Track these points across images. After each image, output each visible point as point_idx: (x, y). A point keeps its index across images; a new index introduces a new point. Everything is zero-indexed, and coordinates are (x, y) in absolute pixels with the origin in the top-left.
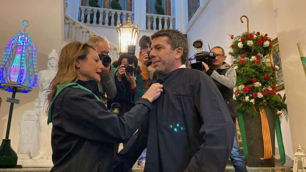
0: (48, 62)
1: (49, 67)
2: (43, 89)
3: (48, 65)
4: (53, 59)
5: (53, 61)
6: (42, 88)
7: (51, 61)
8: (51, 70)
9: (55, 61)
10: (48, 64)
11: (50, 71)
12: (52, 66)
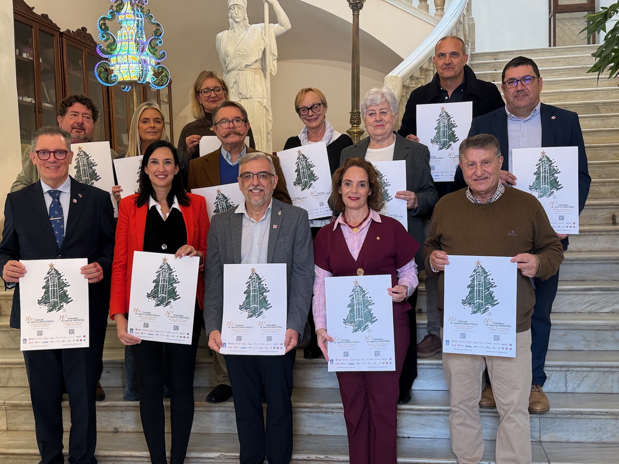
0: (229, 14)
1: (232, 24)
2: (229, 68)
3: (230, 20)
4: (236, 8)
5: (236, 13)
6: (227, 68)
7: (234, 11)
8: (236, 29)
9: (239, 11)
10: (229, 18)
11: (235, 32)
12: (237, 22)
